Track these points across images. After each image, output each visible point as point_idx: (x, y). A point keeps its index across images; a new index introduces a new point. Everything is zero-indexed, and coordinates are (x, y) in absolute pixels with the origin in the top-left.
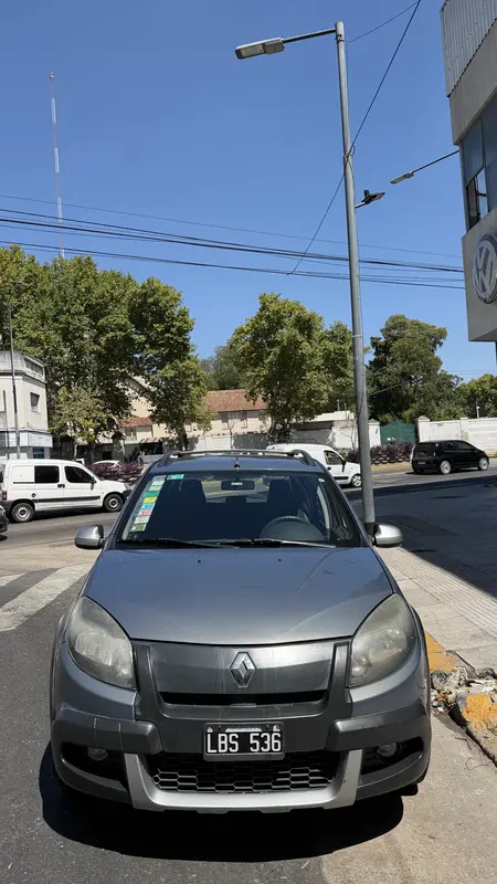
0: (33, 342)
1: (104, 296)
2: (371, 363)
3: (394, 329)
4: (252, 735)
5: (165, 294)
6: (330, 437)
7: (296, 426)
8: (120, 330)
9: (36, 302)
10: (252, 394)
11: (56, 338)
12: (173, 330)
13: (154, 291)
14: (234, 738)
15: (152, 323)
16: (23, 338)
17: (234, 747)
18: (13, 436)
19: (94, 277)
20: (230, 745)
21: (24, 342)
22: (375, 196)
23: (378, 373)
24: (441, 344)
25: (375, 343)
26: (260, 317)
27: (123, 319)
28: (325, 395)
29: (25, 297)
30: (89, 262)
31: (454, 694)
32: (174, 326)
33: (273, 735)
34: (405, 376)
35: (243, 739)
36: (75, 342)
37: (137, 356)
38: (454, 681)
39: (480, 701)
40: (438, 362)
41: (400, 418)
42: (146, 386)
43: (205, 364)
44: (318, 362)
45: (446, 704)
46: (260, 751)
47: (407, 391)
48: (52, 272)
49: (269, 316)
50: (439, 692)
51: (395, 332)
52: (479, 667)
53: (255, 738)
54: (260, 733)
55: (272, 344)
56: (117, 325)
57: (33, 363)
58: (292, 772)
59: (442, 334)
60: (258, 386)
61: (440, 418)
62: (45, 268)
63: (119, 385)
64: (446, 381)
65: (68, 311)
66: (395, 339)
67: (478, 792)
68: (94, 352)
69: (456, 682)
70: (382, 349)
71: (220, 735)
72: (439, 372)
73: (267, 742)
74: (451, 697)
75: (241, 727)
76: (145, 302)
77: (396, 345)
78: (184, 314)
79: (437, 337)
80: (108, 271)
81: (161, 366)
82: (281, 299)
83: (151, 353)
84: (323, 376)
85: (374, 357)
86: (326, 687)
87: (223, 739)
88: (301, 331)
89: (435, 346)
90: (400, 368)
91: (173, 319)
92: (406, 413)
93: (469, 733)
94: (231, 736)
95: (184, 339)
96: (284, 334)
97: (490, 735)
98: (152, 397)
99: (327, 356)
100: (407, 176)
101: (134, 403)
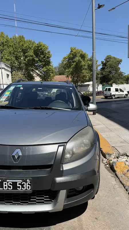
0: (8, 60)
1: (27, 47)
2: (101, 68)
3: (108, 59)
4: (18, 183)
5: (44, 46)
6: (88, 89)
7: (79, 85)
8: (31, 57)
9: (8, 48)
10: (68, 76)
11: (14, 59)
12: (46, 57)
13: (41, 45)
14: (10, 184)
15: (40, 55)
16: (5, 59)
17: (10, 188)
18: (2, 86)
19: (24, 41)
20: (8, 187)
21: (5, 60)
22: (101, 6)
23: (103, 71)
24: (120, 64)
25: (102, 62)
26: (70, 54)
27: (32, 54)
28: (88, 77)
29: (5, 47)
30: (23, 37)
31: (112, 161)
32: (46, 56)
33: (27, 183)
34: (110, 72)
35: (14, 185)
36: (19, 60)
37: (36, 64)
38: (113, 156)
39: (121, 163)
40: (119, 69)
41: (108, 84)
42: (39, 73)
43: (55, 68)
44: (86, 67)
45: (110, 164)
46: (22, 189)
47: (110, 77)
48: (12, 40)
49: (73, 54)
50: (108, 160)
51: (108, 60)
52: (122, 152)
53: (19, 184)
54: (22, 182)
55: (74, 62)
56: (30, 55)
57: (7, 66)
58: (37, 197)
59: (121, 61)
60: (69, 74)
61: (118, 84)
62: (11, 39)
63: (32, 73)
64: (121, 74)
65: (17, 51)
66: (108, 62)
67: (117, 198)
68: (24, 63)
69: (114, 157)
70: (104, 64)
71: (4, 183)
72: (119, 71)
73: (25, 186)
74: (111, 162)
75: (13, 179)
76: (38, 49)
77: (108, 63)
78: (49, 52)
79: (119, 62)
80: (28, 40)
81: (43, 68)
82: (76, 49)
83: (40, 64)
84: (87, 71)
85: (102, 67)
86: (53, 164)
87: (5, 184)
88: (82, 58)
89: (119, 64)
90: (109, 70)
91: (46, 54)
92: (110, 83)
93: (116, 175)
94: (9, 183)
95: (49, 60)
96: (77, 59)
97: (123, 176)
98: (40, 76)
99: (89, 66)
100: (114, 9)
101: (36, 78)
